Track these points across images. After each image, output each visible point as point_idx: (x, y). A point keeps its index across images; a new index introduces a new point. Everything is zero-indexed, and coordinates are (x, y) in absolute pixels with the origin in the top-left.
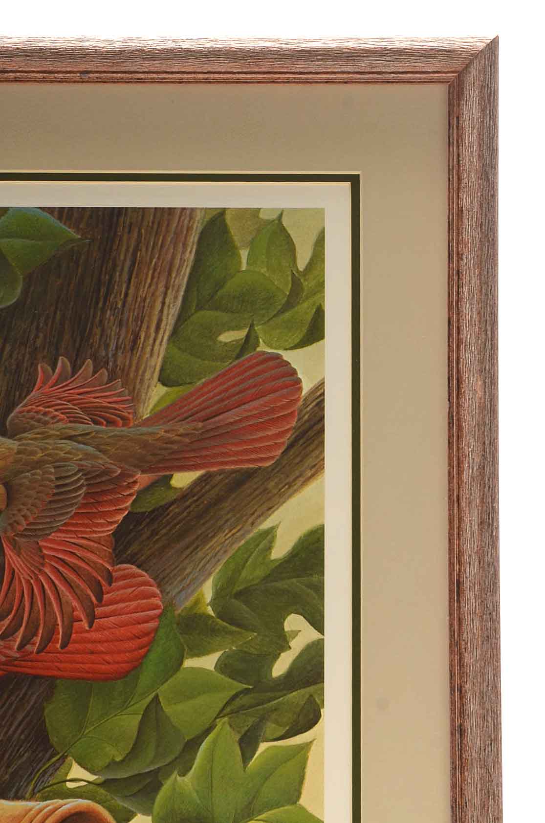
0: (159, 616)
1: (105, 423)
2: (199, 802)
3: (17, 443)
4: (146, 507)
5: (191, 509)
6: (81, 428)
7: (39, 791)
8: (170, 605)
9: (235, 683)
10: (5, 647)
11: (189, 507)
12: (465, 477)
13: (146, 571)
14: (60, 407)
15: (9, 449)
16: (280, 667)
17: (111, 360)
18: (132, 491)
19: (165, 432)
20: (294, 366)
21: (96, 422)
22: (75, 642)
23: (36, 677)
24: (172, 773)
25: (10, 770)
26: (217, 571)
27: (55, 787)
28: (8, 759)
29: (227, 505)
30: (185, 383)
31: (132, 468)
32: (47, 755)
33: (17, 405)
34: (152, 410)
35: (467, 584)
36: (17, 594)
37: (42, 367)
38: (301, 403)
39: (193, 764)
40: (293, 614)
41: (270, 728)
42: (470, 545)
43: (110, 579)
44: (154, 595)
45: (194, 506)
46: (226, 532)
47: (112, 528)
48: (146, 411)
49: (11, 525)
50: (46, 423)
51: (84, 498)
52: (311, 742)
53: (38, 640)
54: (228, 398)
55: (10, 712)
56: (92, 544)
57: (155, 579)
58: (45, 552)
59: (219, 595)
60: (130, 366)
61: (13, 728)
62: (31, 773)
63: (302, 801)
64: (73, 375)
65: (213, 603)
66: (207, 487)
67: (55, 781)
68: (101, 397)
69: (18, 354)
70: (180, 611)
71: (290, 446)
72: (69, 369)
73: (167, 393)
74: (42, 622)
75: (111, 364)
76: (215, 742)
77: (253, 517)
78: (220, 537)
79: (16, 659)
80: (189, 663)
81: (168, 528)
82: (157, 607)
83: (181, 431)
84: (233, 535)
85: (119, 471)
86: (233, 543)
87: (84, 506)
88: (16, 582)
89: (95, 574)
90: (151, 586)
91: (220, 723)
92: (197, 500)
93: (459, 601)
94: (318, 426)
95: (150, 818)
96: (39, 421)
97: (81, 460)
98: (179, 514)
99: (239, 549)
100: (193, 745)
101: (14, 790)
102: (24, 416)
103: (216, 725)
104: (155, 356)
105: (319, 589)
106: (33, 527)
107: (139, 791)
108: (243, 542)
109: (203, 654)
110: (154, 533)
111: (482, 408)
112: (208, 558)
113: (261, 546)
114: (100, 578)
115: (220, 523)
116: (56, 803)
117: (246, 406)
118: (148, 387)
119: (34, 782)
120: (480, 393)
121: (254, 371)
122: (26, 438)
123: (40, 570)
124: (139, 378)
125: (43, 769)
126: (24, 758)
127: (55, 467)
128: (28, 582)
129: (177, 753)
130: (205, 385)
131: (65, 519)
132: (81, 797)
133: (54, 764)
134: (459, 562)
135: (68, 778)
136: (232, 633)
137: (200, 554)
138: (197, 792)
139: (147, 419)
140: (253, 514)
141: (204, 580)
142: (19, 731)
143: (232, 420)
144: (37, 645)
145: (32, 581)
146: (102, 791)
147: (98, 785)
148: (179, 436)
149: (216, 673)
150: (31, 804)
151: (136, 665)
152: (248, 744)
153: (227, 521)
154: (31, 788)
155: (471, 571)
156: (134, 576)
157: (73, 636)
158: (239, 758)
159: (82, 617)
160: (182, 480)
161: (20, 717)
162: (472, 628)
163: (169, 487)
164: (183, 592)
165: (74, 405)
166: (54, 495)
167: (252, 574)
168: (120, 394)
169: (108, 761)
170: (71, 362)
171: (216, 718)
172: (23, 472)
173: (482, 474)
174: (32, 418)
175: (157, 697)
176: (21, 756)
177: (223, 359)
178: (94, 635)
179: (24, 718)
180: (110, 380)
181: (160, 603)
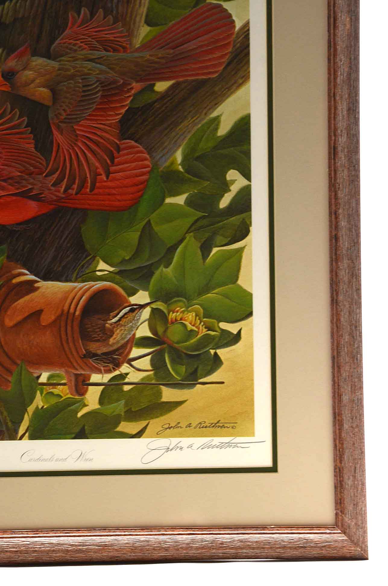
0: (149, 172)
1: (112, 50)
2: (176, 283)
3: (59, 63)
4: (139, 104)
5: (167, 105)
6: (97, 54)
7: (80, 277)
8: (156, 165)
9: (198, 213)
10: (56, 191)
11: (165, 104)
12: (338, 80)
13: (141, 144)
14: (84, 40)
15: (53, 67)
16: (225, 202)
17: (115, 9)
18: (130, 94)
19: (151, 56)
20: (230, 12)
21: (107, 51)
22: (99, 188)
23: (76, 209)
24: (160, 267)
25: (63, 265)
26: (184, 143)
27: (89, 274)
28: (60, 258)
29: (189, 102)
30: (162, 25)
31: (130, 79)
32: (84, 256)
33: (57, 39)
34: (141, 42)
35: (340, 149)
36: (62, 159)
37: (71, 14)
38: (234, 36)
39: (172, 261)
40: (232, 170)
41: (219, 239)
42: (341, 124)
43: (119, 149)
44: (146, 159)
45: (169, 103)
46: (190, 119)
47: (118, 117)
48: (138, 42)
49: (56, 115)
50: (75, 51)
51: (101, 99)
52: (244, 247)
53: (75, 186)
54: (189, 34)
55: (61, 230)
56: (106, 127)
57: (146, 149)
58: (78, 132)
59: (185, 158)
60: (127, 13)
61: (63, 238)
62: (75, 266)
63: (239, 282)
64: (91, 20)
65: (182, 164)
66: (177, 91)
67: (90, 271)
68: (109, 34)
69: (56, 5)
70: (161, 169)
71: (229, 64)
72: (89, 16)
73: (150, 31)
74: (77, 176)
75: (114, 12)
76: (186, 247)
77: (206, 109)
78: (186, 123)
79: (63, 198)
80: (168, 200)
81: (153, 117)
82: (148, 167)
83: (160, 55)
84: (194, 121)
85: (122, 81)
86: (193, 127)
87: (101, 103)
88: (61, 150)
89: (109, 146)
90: (144, 154)
91: (188, 236)
92: (171, 99)
93: (334, 159)
94: (246, 51)
95: (147, 293)
96: (71, 49)
97: (98, 74)
98: (160, 108)
99: (198, 129)
100: (172, 249)
101: (65, 276)
102: (61, 47)
103: (186, 238)
104: (142, 7)
105: (247, 154)
106: (69, 117)
107: (141, 277)
108: (200, 125)
109: (177, 195)
110: (144, 121)
111: (349, 35)
112: (178, 136)
113: (211, 128)
114: (112, 149)
115: (186, 113)
116: (90, 284)
117: (199, 39)
118: (139, 27)
119: (77, 271)
120: (348, 26)
121: (205, 15)
122: (63, 60)
123: (75, 144)
124: (132, 21)
125: (82, 264)
126: (70, 258)
127: (82, 79)
128: (68, 151)
129: (162, 255)
130: (174, 25)
131: (89, 112)
132: (106, 281)
133: (87, 261)
134: (335, 135)
135: (98, 269)
136: (194, 182)
137: (173, 134)
138: (175, 277)
139: (139, 48)
140: (206, 108)
141: (176, 150)
142: (66, 241)
143: (191, 48)
144: (75, 190)
145: (70, 151)
146: (117, 277)
147: (116, 273)
148: (159, 58)
149: (185, 206)
150: (76, 284)
151: (136, 202)
152: (206, 249)
153: (190, 112)
154: (75, 275)
155: (342, 140)
156: (133, 147)
157: (97, 184)
158: (200, 257)
159: (102, 172)
160: (161, 86)
161: (67, 233)
162: (343, 175)
163: (154, 91)
164: (164, 157)
165: (93, 39)
166: (82, 96)
167: (206, 145)
168: (121, 32)
169: (120, 259)
170: (89, 11)
171: (186, 233)
172: (61, 82)
173: (349, 79)
174: (67, 48)
175: (149, 221)
176: (68, 256)
177: (185, 8)
178: (110, 184)
179: (69, 234)
180: (114, 23)
181: (150, 164)
